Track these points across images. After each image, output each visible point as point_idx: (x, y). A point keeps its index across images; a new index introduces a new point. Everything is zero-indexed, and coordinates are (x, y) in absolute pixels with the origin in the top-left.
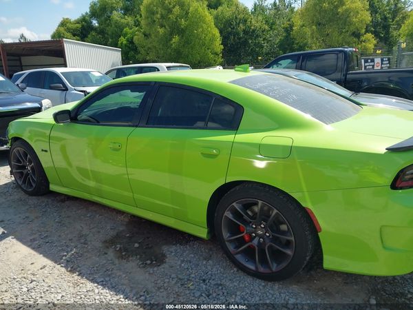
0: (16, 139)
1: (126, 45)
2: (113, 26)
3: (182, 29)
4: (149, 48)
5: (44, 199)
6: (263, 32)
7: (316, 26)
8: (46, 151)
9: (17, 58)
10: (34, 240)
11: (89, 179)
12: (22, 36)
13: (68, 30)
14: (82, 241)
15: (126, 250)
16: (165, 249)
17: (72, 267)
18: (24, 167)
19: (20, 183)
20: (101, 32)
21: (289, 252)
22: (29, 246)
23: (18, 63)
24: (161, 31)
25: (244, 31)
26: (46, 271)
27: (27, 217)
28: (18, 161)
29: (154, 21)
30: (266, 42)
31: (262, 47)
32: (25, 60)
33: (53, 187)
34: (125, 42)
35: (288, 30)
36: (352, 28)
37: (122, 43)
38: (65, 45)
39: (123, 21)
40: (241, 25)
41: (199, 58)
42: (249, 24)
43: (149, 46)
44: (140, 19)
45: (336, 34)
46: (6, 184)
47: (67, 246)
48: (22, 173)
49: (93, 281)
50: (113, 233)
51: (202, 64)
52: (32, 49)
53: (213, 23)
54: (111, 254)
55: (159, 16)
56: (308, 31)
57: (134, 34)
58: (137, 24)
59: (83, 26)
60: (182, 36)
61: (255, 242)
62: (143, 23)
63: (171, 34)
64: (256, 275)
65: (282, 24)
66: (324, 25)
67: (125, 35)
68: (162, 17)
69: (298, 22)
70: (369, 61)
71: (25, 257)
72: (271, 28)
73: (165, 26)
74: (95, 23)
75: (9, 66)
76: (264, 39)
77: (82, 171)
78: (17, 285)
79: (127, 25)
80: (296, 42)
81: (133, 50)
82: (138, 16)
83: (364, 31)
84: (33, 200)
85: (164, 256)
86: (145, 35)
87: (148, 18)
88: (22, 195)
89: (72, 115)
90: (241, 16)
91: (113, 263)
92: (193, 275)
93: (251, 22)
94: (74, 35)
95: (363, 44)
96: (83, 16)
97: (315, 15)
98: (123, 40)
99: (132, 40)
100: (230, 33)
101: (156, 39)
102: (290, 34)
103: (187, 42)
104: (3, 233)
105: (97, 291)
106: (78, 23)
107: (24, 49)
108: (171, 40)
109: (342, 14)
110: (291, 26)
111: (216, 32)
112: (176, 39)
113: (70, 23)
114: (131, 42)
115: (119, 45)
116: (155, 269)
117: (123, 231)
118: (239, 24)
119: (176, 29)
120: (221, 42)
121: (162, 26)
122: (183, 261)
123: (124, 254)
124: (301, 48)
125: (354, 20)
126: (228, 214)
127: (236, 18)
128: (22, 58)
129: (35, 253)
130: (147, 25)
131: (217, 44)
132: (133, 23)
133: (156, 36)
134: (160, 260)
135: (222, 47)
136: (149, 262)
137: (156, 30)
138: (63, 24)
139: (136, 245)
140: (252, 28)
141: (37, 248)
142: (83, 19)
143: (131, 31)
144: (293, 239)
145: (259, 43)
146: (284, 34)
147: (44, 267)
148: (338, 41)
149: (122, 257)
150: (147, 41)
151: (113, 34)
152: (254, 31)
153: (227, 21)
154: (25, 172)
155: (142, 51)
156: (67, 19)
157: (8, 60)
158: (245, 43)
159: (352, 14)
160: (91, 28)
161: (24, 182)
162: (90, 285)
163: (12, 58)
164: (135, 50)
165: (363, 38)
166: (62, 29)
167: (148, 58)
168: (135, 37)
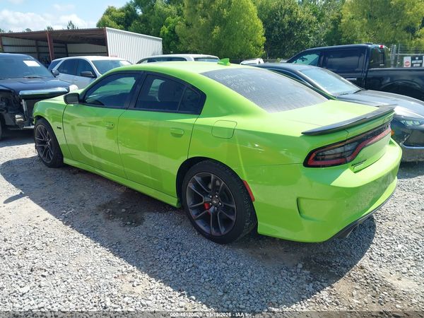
0: (39, 117)
1: (167, 35)
2: (156, 15)
3: (225, 19)
4: (191, 39)
5: (59, 171)
6: (309, 23)
7: (367, 18)
8: (60, 128)
9: (64, 45)
10: (44, 200)
11: (91, 153)
12: (71, 23)
13: (113, 18)
14: (81, 204)
15: (114, 213)
16: (146, 214)
17: (68, 221)
18: (45, 142)
19: (42, 156)
20: (144, 20)
21: (233, 218)
22: (38, 204)
23: (64, 50)
24: (203, 21)
25: (289, 22)
26: (47, 222)
27: (43, 184)
28: (41, 137)
29: (197, 11)
30: (312, 34)
31: (308, 40)
32: (71, 47)
33: (66, 161)
34: (167, 32)
35: (336, 22)
36: (406, 23)
37: (164, 33)
38: (107, 33)
39: (166, 9)
40: (286, 16)
41: (239, 50)
42: (294, 15)
43: (191, 36)
44: (182, 8)
45: (388, 27)
46: (32, 157)
47: (68, 207)
48: (43, 147)
49: (80, 232)
50: (107, 200)
51: (243, 56)
52: (77, 37)
53: (256, 14)
54: (101, 215)
55: (201, 5)
56: (357, 24)
57: (176, 23)
58: (180, 13)
59: (127, 14)
60: (224, 27)
61: (211, 210)
62: (185, 12)
63: (213, 25)
64: (210, 238)
65: (331, 15)
66: (376, 18)
67: (167, 25)
68: (205, 6)
69: (347, 14)
70: (417, 58)
71: (34, 212)
72: (319, 19)
73: (207, 17)
74: (139, 12)
75: (55, 53)
76: (311, 32)
77: (87, 147)
78: (22, 230)
79: (170, 14)
80: (344, 35)
81: (174, 40)
82: (181, 5)
83: (419, 25)
84: (51, 171)
85: (143, 219)
86: (187, 25)
87: (190, 7)
88: (43, 166)
89: (81, 98)
90: (287, 7)
91: (100, 222)
92: (161, 235)
93: (297, 13)
94: (118, 24)
95: (418, 39)
96: (128, 4)
97: (365, 8)
98: (165, 30)
99: (174, 30)
100: (274, 25)
101: (198, 29)
102: (337, 27)
103: (229, 33)
104: (21, 193)
105: (81, 239)
106: (123, 11)
107: (69, 37)
108: (212, 30)
109: (395, 7)
110: (340, 18)
111: (259, 24)
112: (217, 30)
113: (115, 11)
114: (173, 31)
115: (161, 34)
116: (132, 228)
117: (117, 199)
118: (284, 15)
119: (218, 20)
120: (263, 34)
121: (204, 16)
122: (156, 225)
123: (112, 215)
124: (349, 42)
125: (408, 13)
126: (191, 185)
127: (282, 8)
128: (68, 45)
129: (42, 209)
130: (189, 15)
131: (260, 36)
132: (176, 12)
133: (197, 26)
134: (138, 222)
135: (264, 39)
136: (128, 223)
137: (197, 20)
138: (108, 12)
139: (124, 210)
140: (298, 19)
141: (45, 207)
142: (128, 8)
143: (173, 20)
144: (234, 206)
145: (304, 35)
146: (332, 27)
147: (47, 219)
148: (390, 36)
149: (109, 218)
150: (188, 31)
151: (155, 22)
152: (300, 23)
153: (271, 12)
154: (46, 146)
155: (183, 41)
156: (112, 7)
157: (54, 47)
158: (290, 35)
159: (406, 7)
160: (135, 16)
161: (45, 155)
162: (77, 234)
163: (58, 45)
164: (177, 40)
165: (418, 33)
166: (107, 18)
167: (189, 49)
168: (177, 27)
